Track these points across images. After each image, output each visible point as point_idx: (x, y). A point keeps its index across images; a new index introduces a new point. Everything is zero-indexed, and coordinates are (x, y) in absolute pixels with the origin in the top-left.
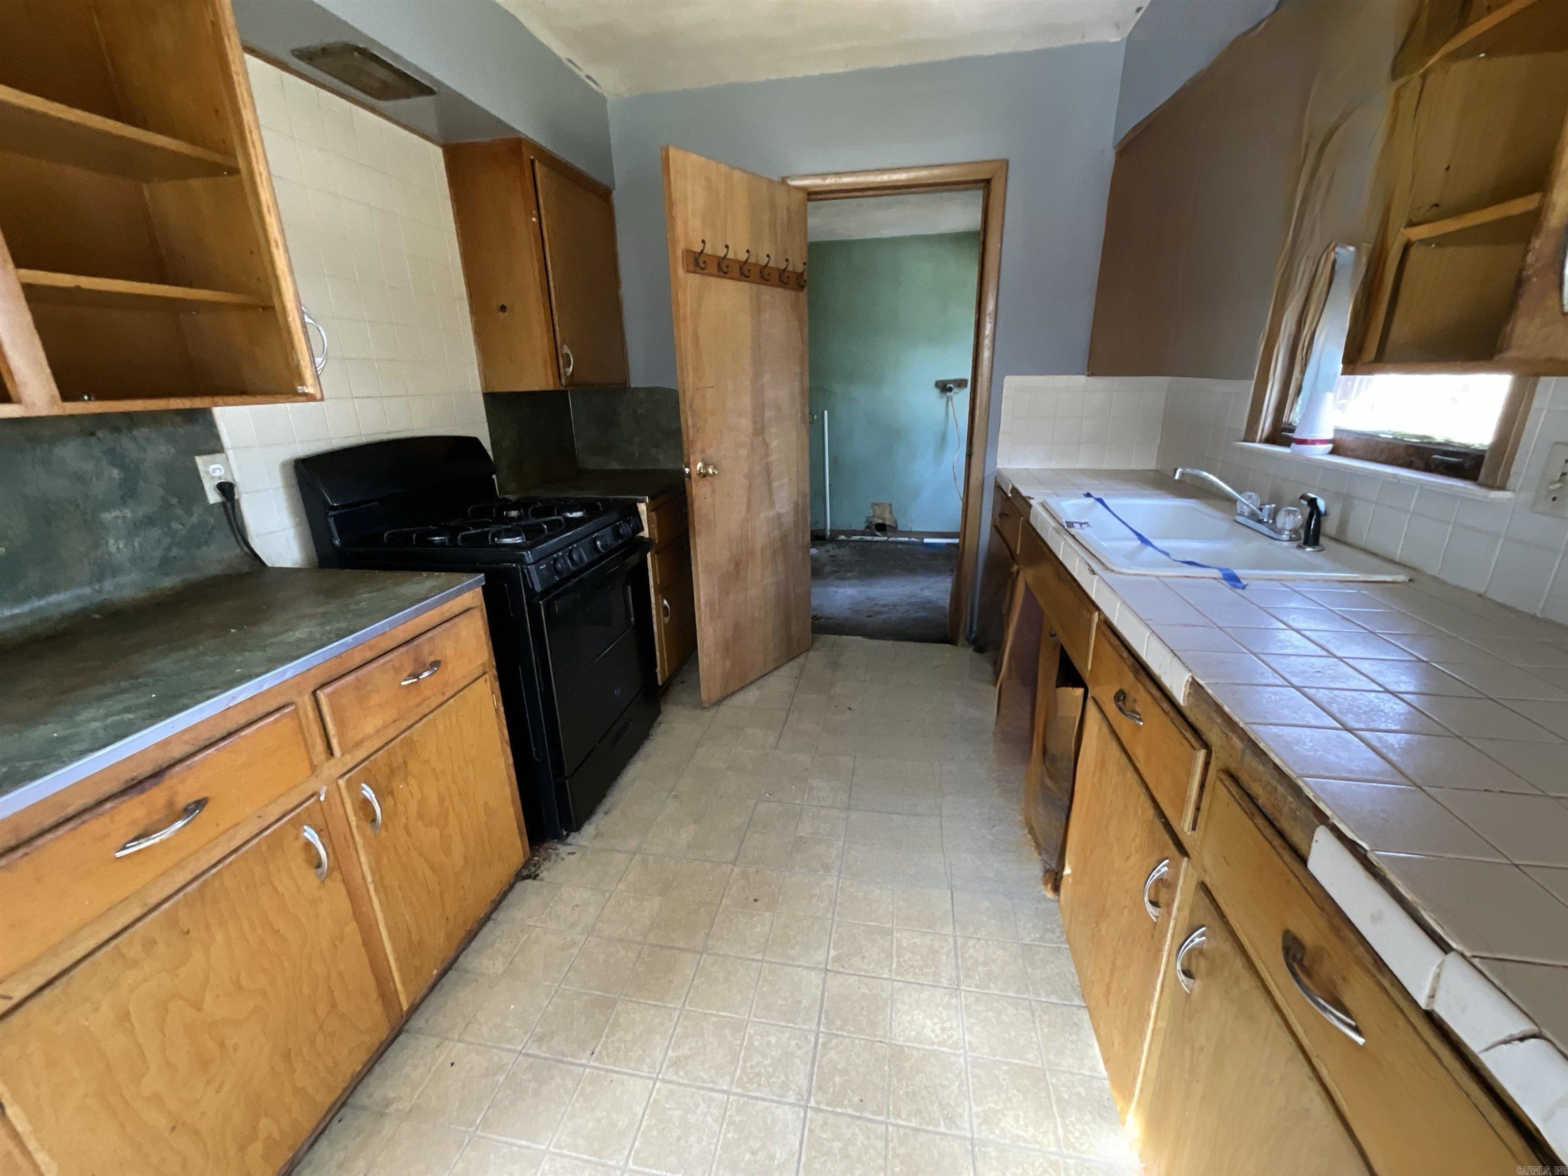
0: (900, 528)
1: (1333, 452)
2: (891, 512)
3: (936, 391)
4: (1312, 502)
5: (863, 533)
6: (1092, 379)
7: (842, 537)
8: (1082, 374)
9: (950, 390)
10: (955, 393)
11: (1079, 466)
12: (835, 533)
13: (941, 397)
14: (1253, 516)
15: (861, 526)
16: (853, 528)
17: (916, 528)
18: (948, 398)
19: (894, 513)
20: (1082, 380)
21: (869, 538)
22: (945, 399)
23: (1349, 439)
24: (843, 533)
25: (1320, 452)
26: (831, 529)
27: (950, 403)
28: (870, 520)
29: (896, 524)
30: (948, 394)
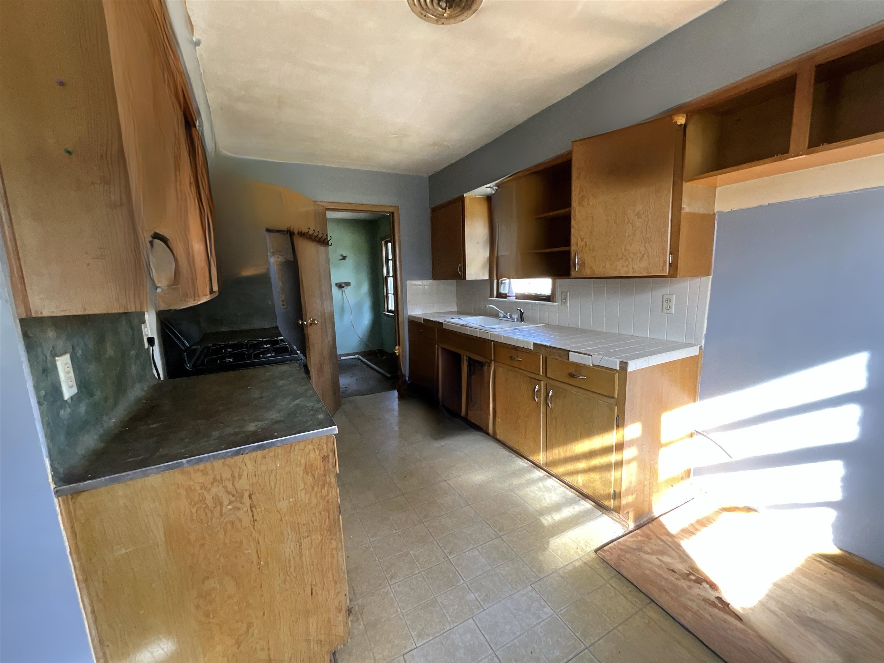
1: (516, 299)
4: (520, 310)
6: (434, 281)
8: (430, 279)
9: (343, 287)
10: (346, 288)
11: (434, 312)
13: (339, 290)
14: (505, 317)
18: (342, 290)
20: (430, 282)
23: (518, 295)
25: (513, 299)
27: (344, 293)
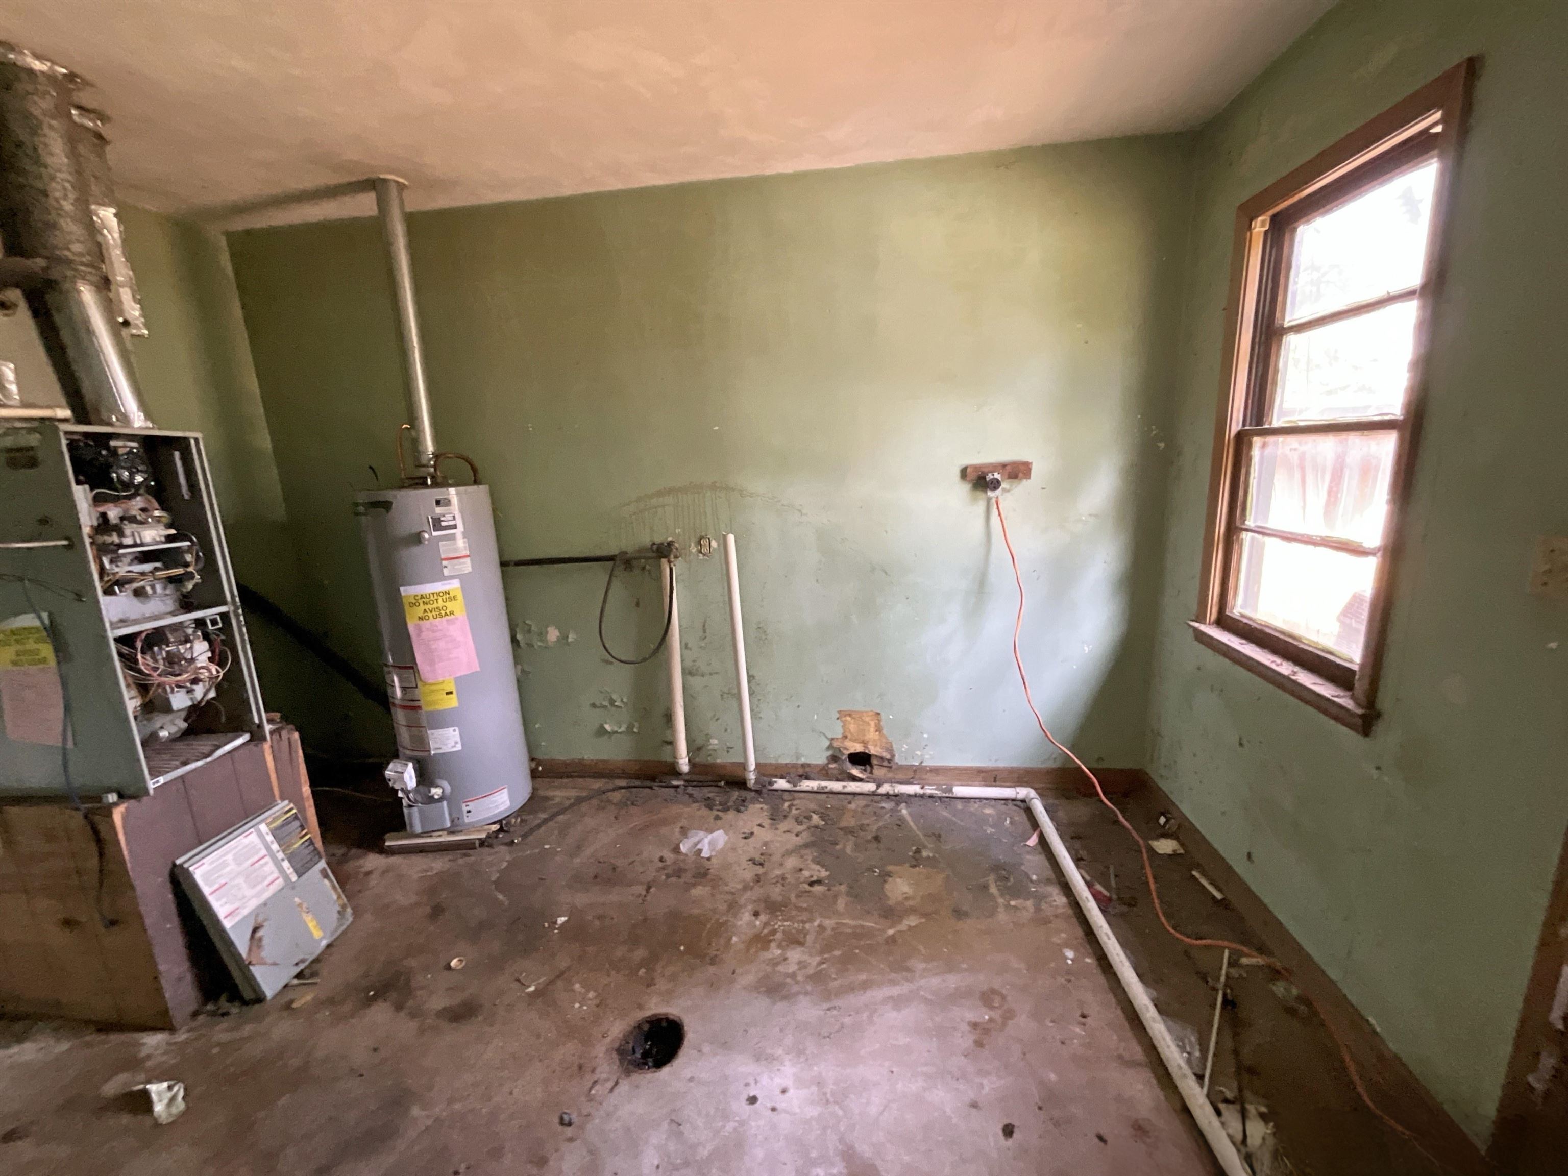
0: (899, 760)
2: (879, 729)
3: (964, 489)
5: (824, 773)
7: (781, 784)
9: (995, 485)
10: (1004, 490)
12: (768, 771)
13: (975, 500)
15: (819, 757)
16: (803, 760)
17: (931, 759)
18: (989, 500)
19: (885, 732)
21: (836, 786)
22: (981, 507)
24: (782, 771)
26: (758, 765)
27: (994, 511)
28: (835, 744)
29: (890, 750)
30: (990, 494)
